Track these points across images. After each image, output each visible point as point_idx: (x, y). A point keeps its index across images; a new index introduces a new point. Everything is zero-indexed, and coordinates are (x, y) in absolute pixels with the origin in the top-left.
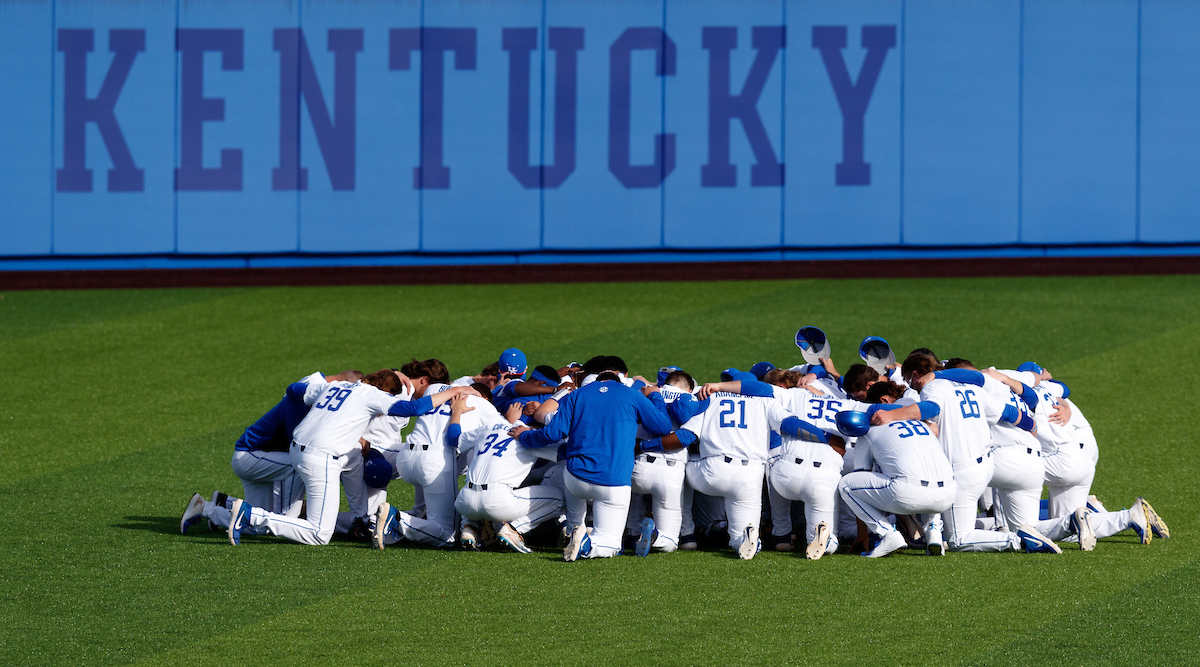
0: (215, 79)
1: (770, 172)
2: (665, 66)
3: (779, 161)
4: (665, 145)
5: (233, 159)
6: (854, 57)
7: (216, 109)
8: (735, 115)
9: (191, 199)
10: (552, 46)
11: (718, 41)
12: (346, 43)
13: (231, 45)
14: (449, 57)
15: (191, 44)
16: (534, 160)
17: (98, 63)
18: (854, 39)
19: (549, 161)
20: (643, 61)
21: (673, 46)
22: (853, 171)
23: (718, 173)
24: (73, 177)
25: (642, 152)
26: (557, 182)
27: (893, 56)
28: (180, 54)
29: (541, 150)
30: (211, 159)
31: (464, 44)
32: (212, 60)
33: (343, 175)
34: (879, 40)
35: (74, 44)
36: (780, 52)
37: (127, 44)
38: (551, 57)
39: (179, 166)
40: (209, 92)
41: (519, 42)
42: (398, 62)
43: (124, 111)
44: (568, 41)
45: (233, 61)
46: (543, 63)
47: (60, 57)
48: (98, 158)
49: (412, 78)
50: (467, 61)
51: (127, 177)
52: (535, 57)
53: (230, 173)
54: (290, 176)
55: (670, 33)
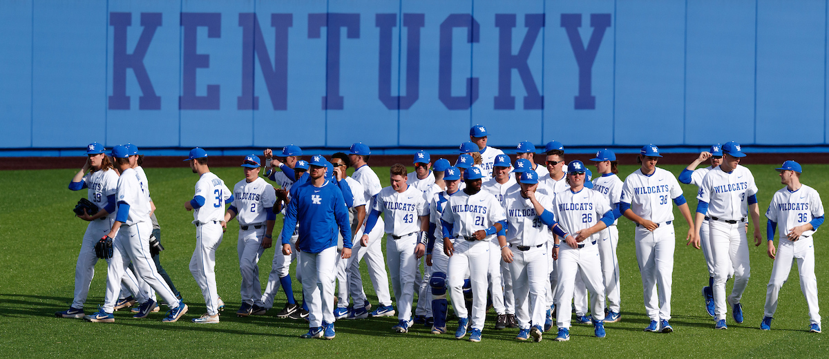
0: (204, 43)
1: (536, 101)
2: (473, 37)
3: (541, 94)
4: (472, 84)
5: (214, 90)
6: (586, 33)
7: (204, 61)
8: (515, 67)
9: (188, 114)
10: (405, 25)
11: (505, 23)
12: (282, 22)
13: (213, 23)
14: (344, 31)
15: (189, 22)
16: (394, 93)
17: (134, 33)
18: (586, 21)
19: (403, 93)
20: (460, 34)
21: (478, 26)
22: (585, 101)
23: (504, 101)
24: (119, 101)
25: (459, 89)
26: (407, 107)
27: (609, 32)
28: (183, 27)
29: (398, 88)
30: (201, 91)
31: (352, 23)
32: (202, 32)
33: (280, 101)
34: (601, 22)
35: (120, 21)
36: (542, 29)
37: (152, 22)
38: (405, 30)
39: (182, 95)
41: (385, 22)
42: (313, 33)
43: (148, 61)
44: (415, 22)
45: (215, 32)
46: (400, 34)
47: (111, 29)
48: (133, 90)
49: (322, 41)
50: (354, 33)
51: (150, 101)
52: (395, 31)
53: (212, 99)
54: (249, 101)
55: (476, 17)
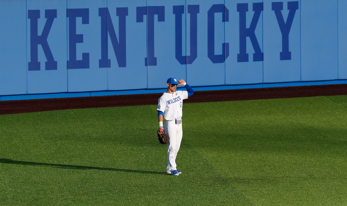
0: (80, 28)
1: (259, 56)
2: (225, 18)
3: (262, 52)
4: (225, 47)
5: (86, 56)
6: (285, 13)
7: (80, 39)
8: (248, 36)
9: (72, 71)
10: (188, 12)
11: (242, 8)
12: (122, 12)
13: (84, 14)
14: (156, 17)
15: (72, 14)
16: (184, 54)
17: (42, 22)
18: (285, 6)
19: (188, 54)
20: (218, 16)
21: (228, 11)
22: (285, 55)
23: (243, 57)
24: (34, 65)
25: (218, 51)
26: (191, 62)
27: (297, 11)
28: (68, 18)
29: (186, 52)
30: (79, 57)
31: (160, 11)
32: (79, 20)
33: (122, 62)
34: (293, 7)
35: (34, 15)
36: (262, 11)
37: (51, 15)
38: (188, 15)
39: (68, 60)
40: (78, 32)
41: (178, 11)
42: (139, 19)
43: (50, 40)
44: (194, 10)
45: (86, 21)
46: (186, 17)
47: (29, 20)
48: (42, 58)
49: (144, 25)
50: (162, 18)
51: (52, 65)
52: (183, 15)
53: (85, 63)
54: (104, 63)
55: (225, 6)
